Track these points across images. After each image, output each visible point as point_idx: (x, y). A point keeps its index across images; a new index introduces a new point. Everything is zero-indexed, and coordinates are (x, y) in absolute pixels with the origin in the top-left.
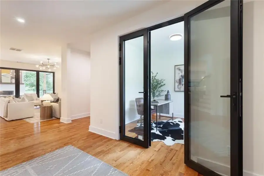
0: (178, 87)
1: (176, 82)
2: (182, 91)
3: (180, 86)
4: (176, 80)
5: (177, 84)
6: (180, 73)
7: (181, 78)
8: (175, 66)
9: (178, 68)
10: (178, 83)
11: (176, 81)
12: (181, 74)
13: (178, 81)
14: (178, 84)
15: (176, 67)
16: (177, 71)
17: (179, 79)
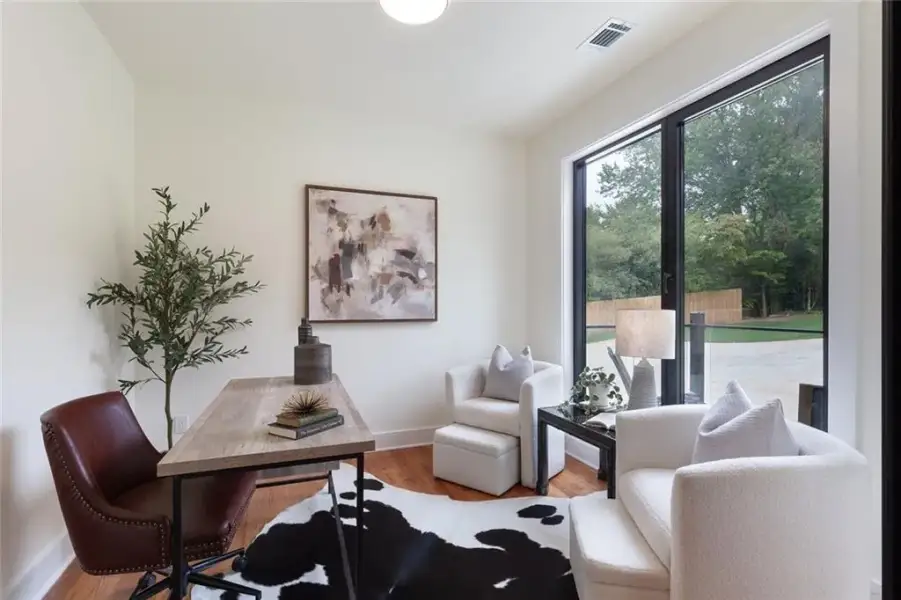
0: (323, 301)
1: (311, 273)
2: (344, 318)
3: (333, 297)
4: (312, 262)
5: (317, 286)
6: (337, 230)
7: (340, 252)
8: (308, 187)
9: (323, 203)
10: (328, 278)
11: (316, 269)
12: (338, 235)
13: (325, 269)
14: (325, 285)
15: (314, 196)
16: (319, 218)
17: (331, 260)
